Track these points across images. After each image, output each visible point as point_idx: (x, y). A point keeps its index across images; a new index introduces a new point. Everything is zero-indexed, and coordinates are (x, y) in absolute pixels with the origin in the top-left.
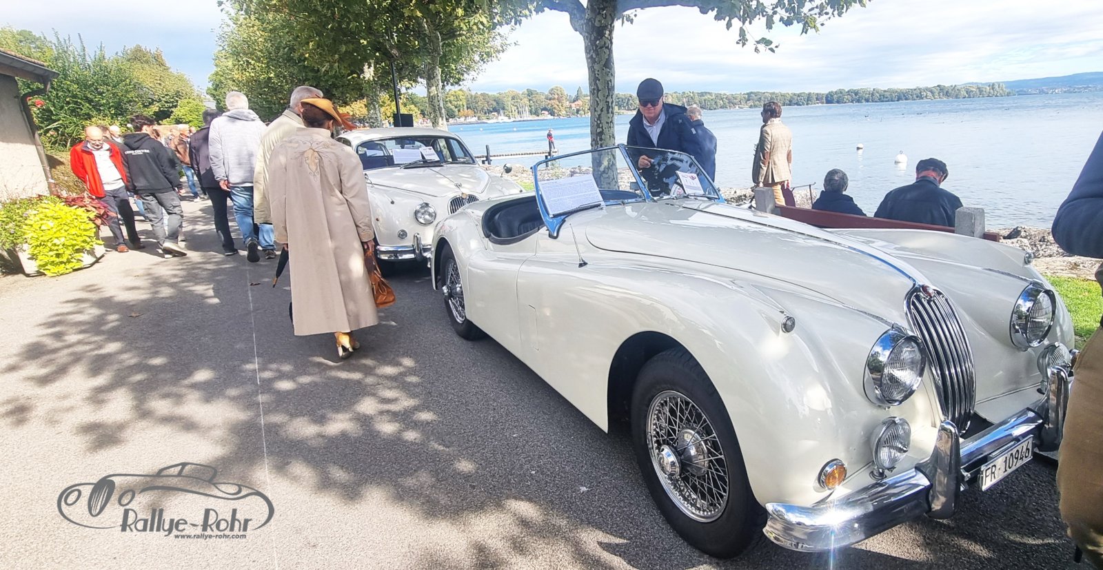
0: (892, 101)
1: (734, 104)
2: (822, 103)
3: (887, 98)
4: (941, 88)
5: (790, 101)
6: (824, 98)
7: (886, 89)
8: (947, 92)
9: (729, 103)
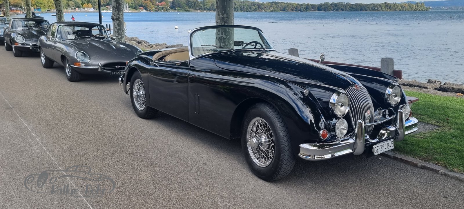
0: (357, 11)
1: (262, 9)
2: (315, 11)
3: (354, 9)
4: (386, 5)
5: (296, 9)
6: (317, 8)
9: (258, 8)
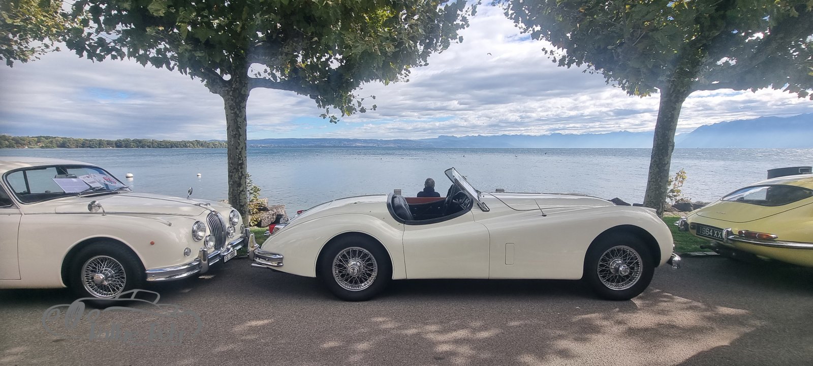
2: (112, 147)
5: (83, 145)
6: (114, 144)
8: (202, 144)
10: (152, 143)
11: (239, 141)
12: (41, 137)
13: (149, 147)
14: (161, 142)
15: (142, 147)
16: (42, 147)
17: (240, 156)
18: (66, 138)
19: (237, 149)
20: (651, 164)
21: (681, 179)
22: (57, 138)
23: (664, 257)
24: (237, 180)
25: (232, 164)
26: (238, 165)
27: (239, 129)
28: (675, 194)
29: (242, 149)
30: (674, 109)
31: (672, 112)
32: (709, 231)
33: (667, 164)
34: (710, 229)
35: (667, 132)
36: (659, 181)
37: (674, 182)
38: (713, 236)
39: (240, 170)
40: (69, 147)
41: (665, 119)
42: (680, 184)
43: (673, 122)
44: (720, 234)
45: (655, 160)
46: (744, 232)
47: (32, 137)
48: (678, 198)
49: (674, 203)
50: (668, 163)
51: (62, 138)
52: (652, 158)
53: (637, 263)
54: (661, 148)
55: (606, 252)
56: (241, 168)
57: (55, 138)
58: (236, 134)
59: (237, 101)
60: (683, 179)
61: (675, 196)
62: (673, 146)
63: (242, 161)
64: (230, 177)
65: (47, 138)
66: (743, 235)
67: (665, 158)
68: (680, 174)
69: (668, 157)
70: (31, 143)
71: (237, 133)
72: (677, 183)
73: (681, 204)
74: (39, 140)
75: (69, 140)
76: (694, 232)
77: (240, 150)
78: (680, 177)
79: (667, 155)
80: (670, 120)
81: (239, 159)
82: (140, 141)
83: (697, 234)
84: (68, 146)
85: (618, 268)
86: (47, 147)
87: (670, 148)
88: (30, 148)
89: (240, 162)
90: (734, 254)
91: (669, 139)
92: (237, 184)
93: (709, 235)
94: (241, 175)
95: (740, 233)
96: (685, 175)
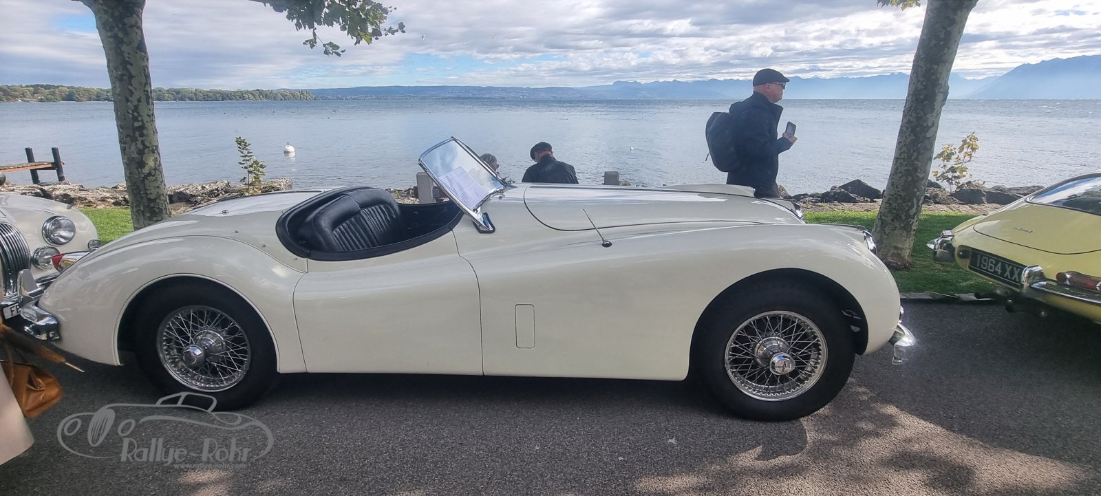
4: (261, 92)
7: (208, 90)
8: (266, 95)
10: (195, 94)
11: (130, 87)
12: (38, 85)
13: (191, 99)
14: (208, 92)
15: (182, 99)
16: (41, 100)
17: (136, 114)
18: (72, 87)
19: (128, 100)
20: (902, 126)
21: (970, 150)
22: (60, 88)
23: (876, 338)
24: (135, 155)
25: (122, 128)
26: (133, 129)
27: (128, 66)
28: (957, 174)
29: (139, 100)
30: (953, 22)
31: (949, 29)
32: (996, 265)
33: (931, 127)
34: (997, 262)
35: (935, 67)
36: (913, 158)
37: (956, 156)
38: (1002, 275)
39: (140, 139)
40: (78, 100)
41: (934, 42)
42: (967, 158)
43: (949, 48)
44: (1016, 272)
45: (909, 120)
46: (1068, 276)
47: (27, 86)
48: (962, 181)
49: (954, 188)
50: (935, 125)
51: (68, 88)
52: (904, 116)
53: (816, 346)
54: (922, 97)
55: (745, 324)
56: (142, 135)
57: (58, 87)
58: (122, 75)
59: (117, 13)
60: (973, 149)
61: (958, 177)
62: (946, 93)
63: (140, 123)
64: (123, 150)
65: (47, 87)
66: (1068, 283)
67: (928, 116)
68: (968, 141)
69: (935, 114)
70: (25, 94)
71: (125, 72)
72: (961, 156)
73: (966, 191)
74: (36, 89)
75: (78, 90)
76: (965, 264)
77: (135, 103)
78: (968, 147)
79: (933, 109)
80: (942, 43)
81: (135, 119)
82: (178, 92)
83: (970, 268)
84: (77, 98)
85: (771, 357)
86: (48, 100)
87: (940, 97)
88: (25, 101)
89: (137, 124)
90: (1043, 313)
91: (937, 79)
92: (137, 163)
93: (996, 272)
94: (141, 147)
95: (1061, 277)
96: (977, 142)
